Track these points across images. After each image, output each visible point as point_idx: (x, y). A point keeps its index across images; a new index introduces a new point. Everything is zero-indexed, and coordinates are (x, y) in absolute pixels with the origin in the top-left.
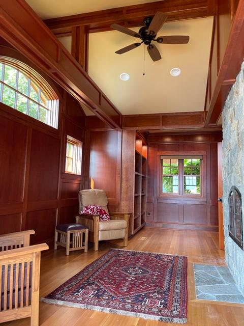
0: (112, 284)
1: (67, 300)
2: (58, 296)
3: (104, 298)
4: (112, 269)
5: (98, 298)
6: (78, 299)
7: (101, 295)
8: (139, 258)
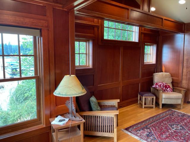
0: (159, 132)
1: (133, 133)
2: (130, 130)
3: (151, 138)
4: (163, 123)
5: (148, 137)
6: (138, 134)
7: (150, 136)
8: (185, 119)
